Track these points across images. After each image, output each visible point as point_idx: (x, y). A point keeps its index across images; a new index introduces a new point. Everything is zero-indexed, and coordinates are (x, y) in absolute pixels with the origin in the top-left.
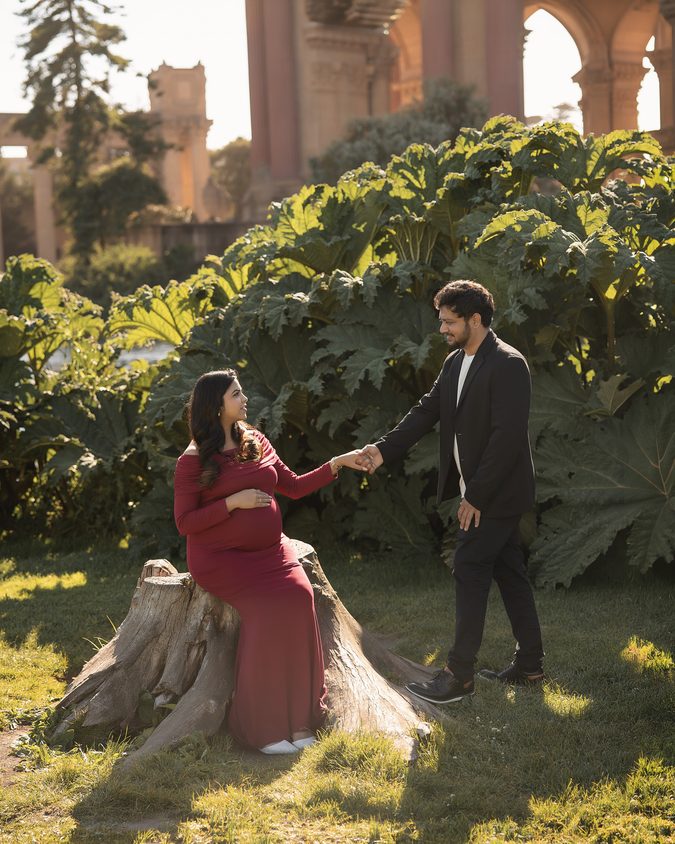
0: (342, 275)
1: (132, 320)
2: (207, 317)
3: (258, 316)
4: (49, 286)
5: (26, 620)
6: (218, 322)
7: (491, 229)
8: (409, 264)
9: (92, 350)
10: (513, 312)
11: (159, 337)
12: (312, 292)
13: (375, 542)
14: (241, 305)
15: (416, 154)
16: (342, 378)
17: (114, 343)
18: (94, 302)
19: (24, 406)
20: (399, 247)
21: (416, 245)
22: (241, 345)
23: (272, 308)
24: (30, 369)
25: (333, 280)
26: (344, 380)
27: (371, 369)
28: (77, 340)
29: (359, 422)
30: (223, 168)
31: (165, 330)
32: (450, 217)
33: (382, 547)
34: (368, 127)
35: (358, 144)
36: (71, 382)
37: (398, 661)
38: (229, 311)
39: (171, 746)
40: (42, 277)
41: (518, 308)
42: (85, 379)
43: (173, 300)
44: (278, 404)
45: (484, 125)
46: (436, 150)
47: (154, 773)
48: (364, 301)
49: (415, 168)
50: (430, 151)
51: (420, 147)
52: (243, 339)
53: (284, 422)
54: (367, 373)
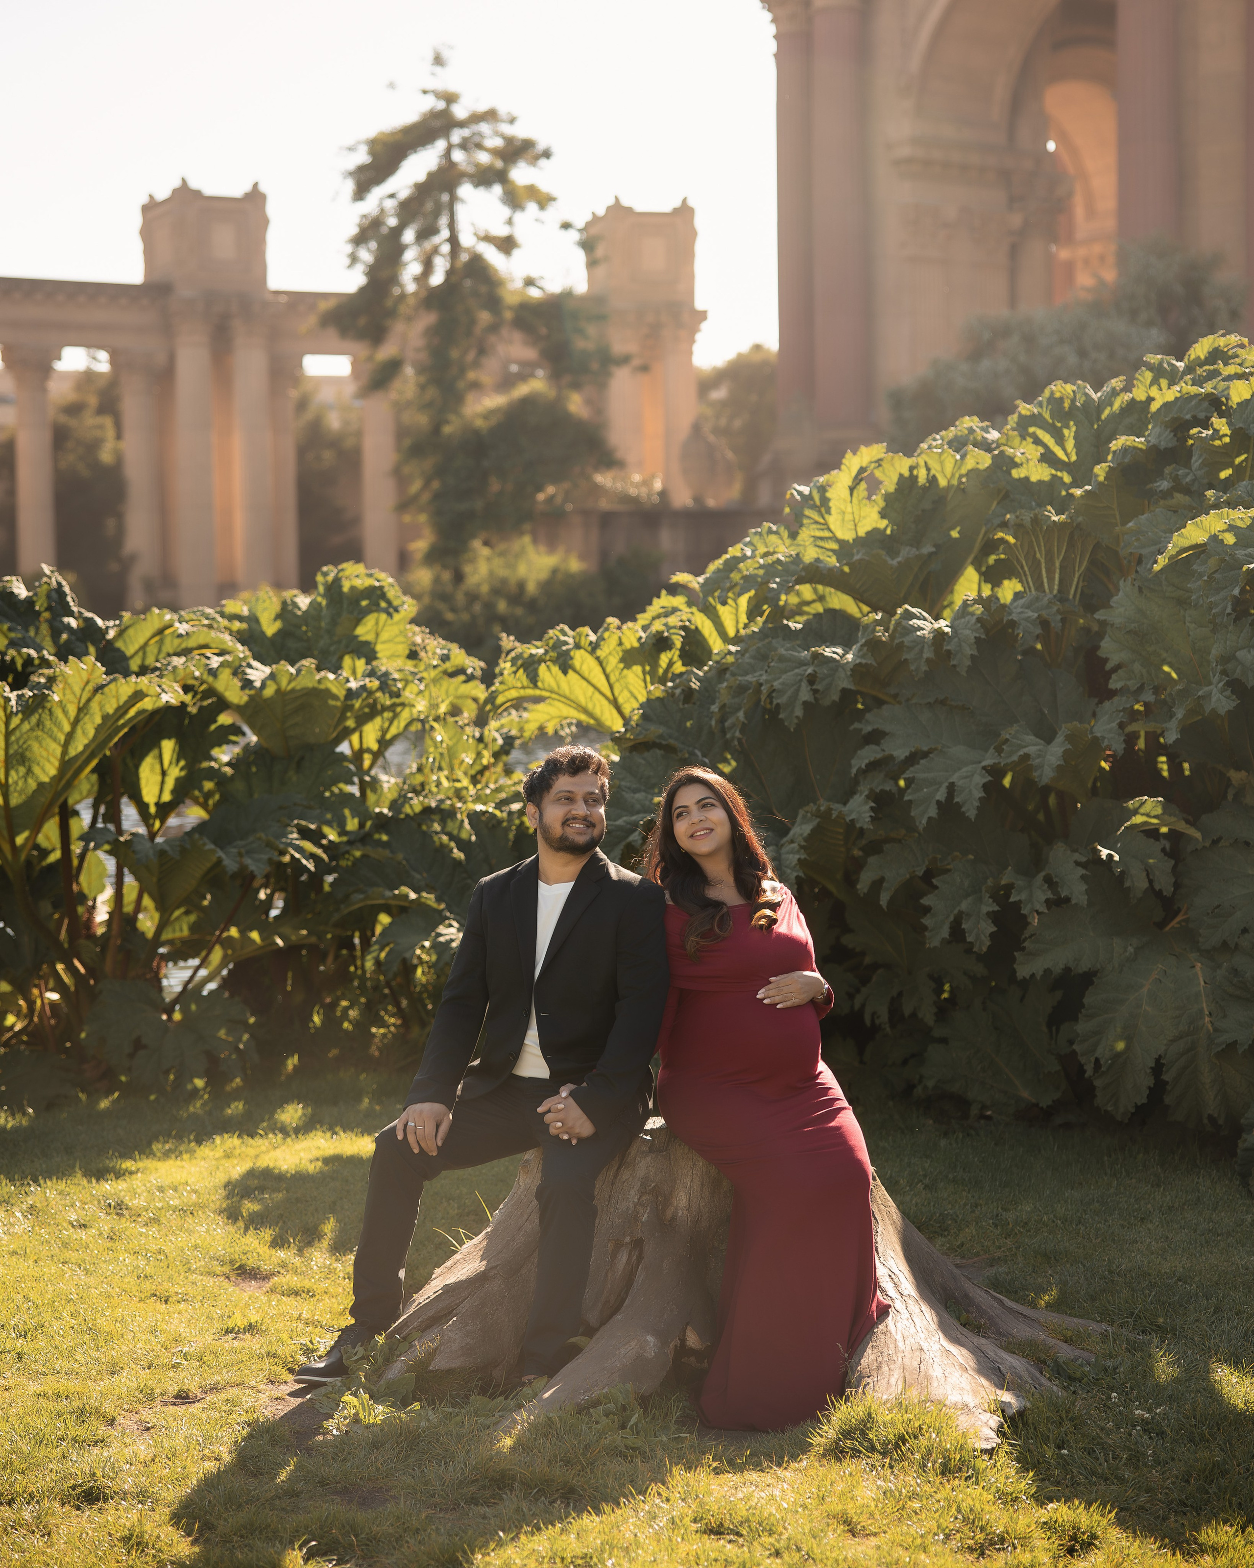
0: (913, 616)
1: (536, 686)
2: (670, 684)
3: (761, 685)
4: (389, 621)
5: (334, 1203)
6: (689, 693)
7: (1181, 540)
8: (1037, 599)
9: (465, 737)
10: (1215, 691)
11: (583, 717)
12: (859, 645)
13: (962, 1103)
14: (733, 663)
15: (1061, 399)
16: (906, 798)
17: (502, 726)
18: (469, 654)
19: (340, 834)
20: (1022, 567)
21: (1054, 564)
22: (728, 736)
23: (785, 671)
24: (352, 767)
25: (898, 624)
26: (910, 802)
27: (960, 783)
28: (437, 719)
29: (935, 881)
30: (723, 404)
31: (594, 706)
32: (1118, 517)
33: (974, 1111)
34: (1003, 331)
35: (986, 364)
36: (424, 793)
37: (981, 1296)
38: (709, 675)
39: (578, 1405)
40: (378, 605)
41: (1221, 685)
42: (449, 788)
43: (610, 654)
44: (792, 842)
45: (1188, 350)
46: (1099, 394)
47: (548, 1444)
48: (953, 662)
49: (1059, 425)
50: (1087, 395)
51: (1069, 388)
52: (733, 726)
53: (801, 874)
54: (951, 788)
